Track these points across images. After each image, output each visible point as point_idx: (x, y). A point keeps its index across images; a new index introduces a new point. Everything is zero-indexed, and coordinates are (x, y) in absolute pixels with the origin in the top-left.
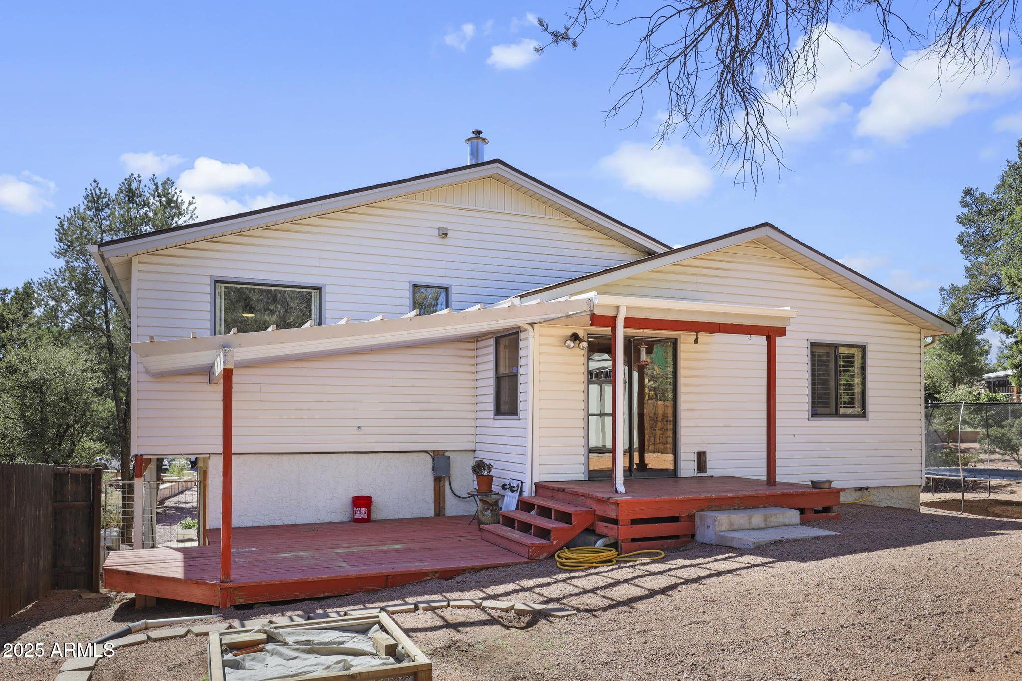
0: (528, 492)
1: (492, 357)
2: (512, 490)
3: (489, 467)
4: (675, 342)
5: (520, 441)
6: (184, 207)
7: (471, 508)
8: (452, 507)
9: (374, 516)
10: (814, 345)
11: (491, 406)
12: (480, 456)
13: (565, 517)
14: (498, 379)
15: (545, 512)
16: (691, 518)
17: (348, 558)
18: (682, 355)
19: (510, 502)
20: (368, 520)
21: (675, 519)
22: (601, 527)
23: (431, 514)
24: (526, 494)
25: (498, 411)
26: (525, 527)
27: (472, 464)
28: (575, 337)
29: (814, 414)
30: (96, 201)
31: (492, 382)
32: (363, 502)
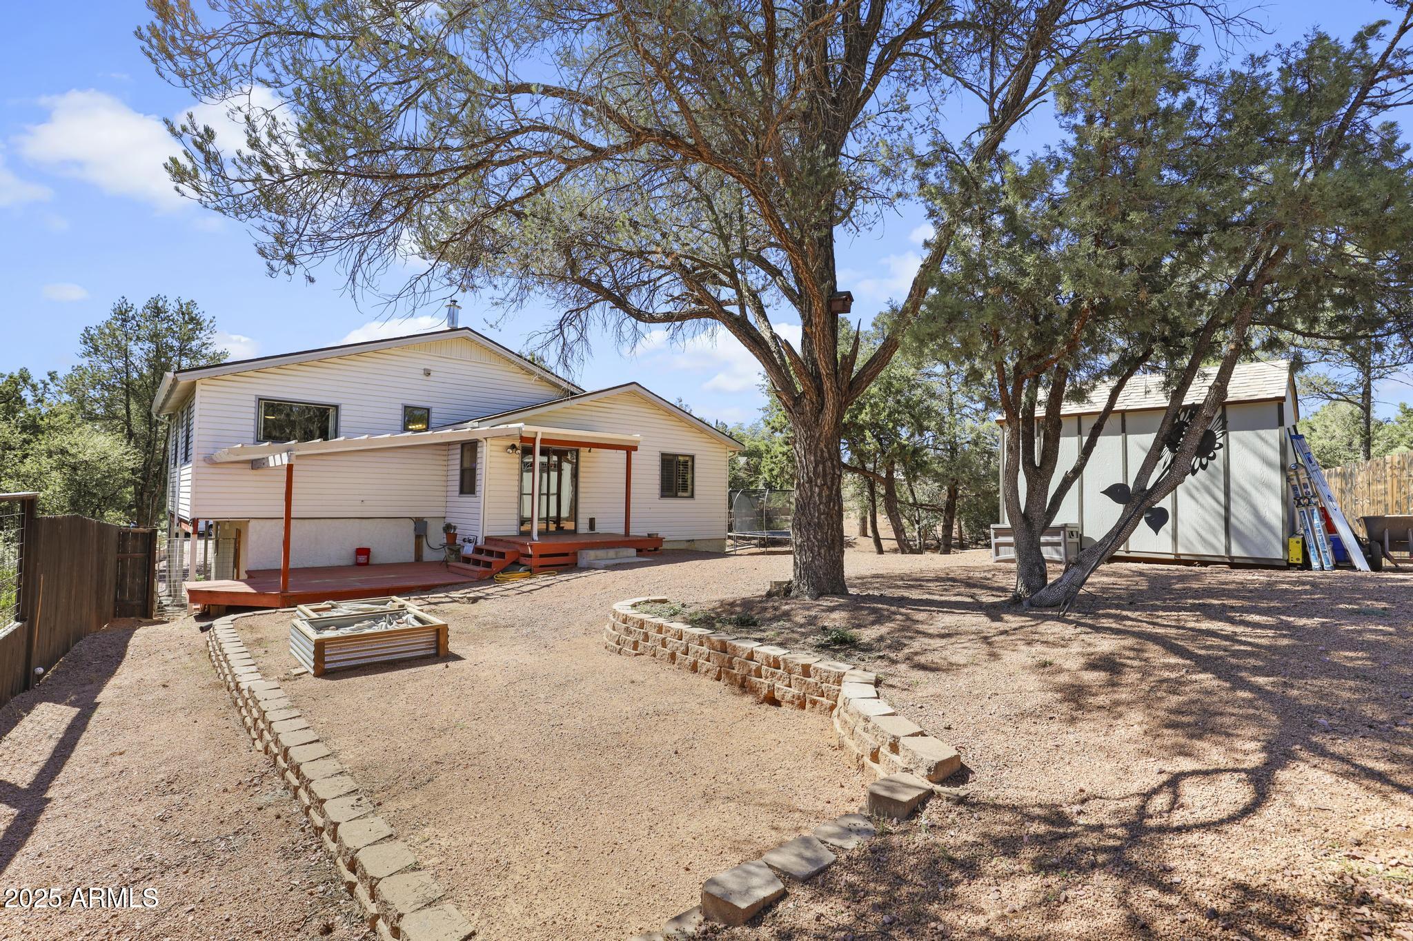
0: (480, 542)
1: (459, 456)
2: (470, 541)
3: (455, 528)
4: (577, 451)
5: (476, 511)
6: (205, 324)
7: (441, 556)
8: (428, 555)
9: (371, 562)
10: (663, 455)
11: (458, 488)
12: (448, 521)
13: (502, 555)
14: (463, 471)
15: (490, 553)
16: (575, 554)
17: (360, 581)
18: (581, 459)
19: (468, 550)
20: (367, 564)
21: (566, 555)
22: (523, 560)
23: (413, 560)
24: (479, 543)
25: (462, 492)
26: (477, 562)
27: (443, 525)
28: (513, 447)
29: (663, 496)
30: (123, 314)
31: (458, 472)
32: (363, 552)
